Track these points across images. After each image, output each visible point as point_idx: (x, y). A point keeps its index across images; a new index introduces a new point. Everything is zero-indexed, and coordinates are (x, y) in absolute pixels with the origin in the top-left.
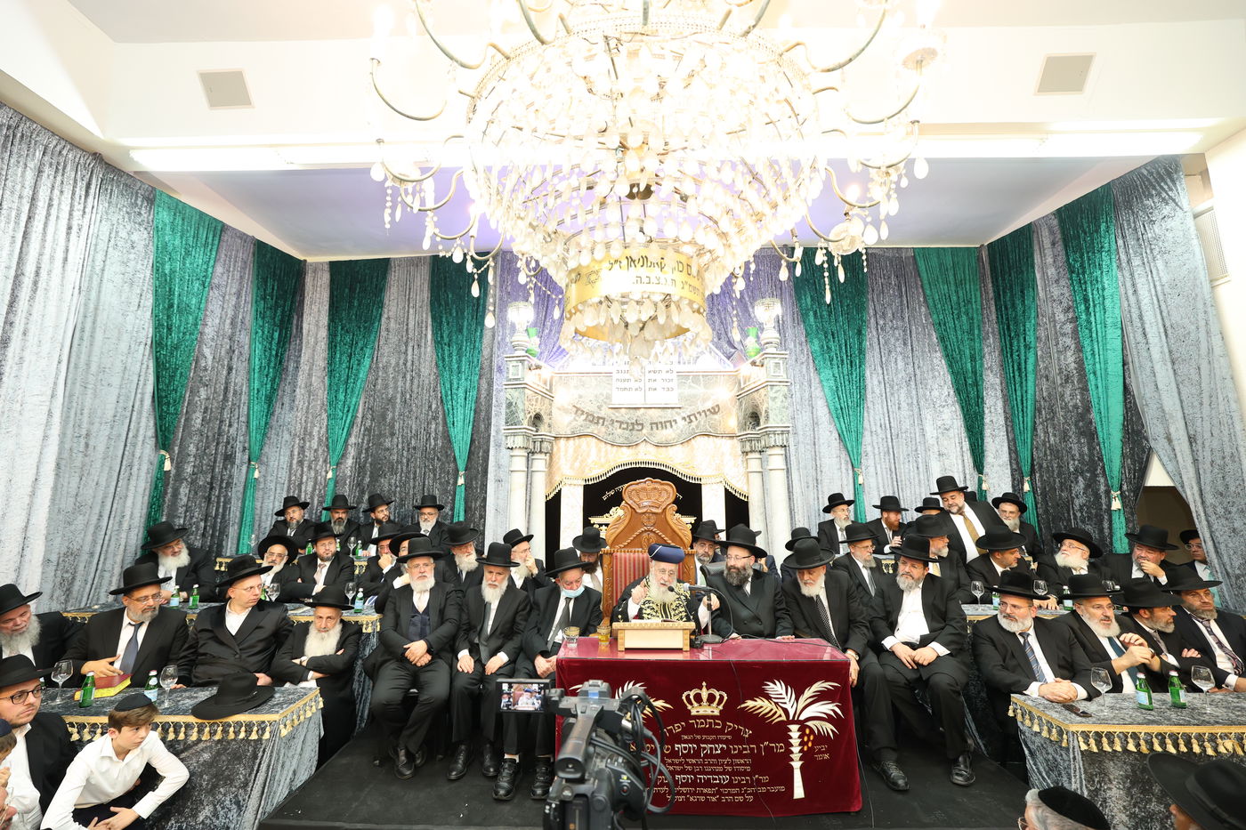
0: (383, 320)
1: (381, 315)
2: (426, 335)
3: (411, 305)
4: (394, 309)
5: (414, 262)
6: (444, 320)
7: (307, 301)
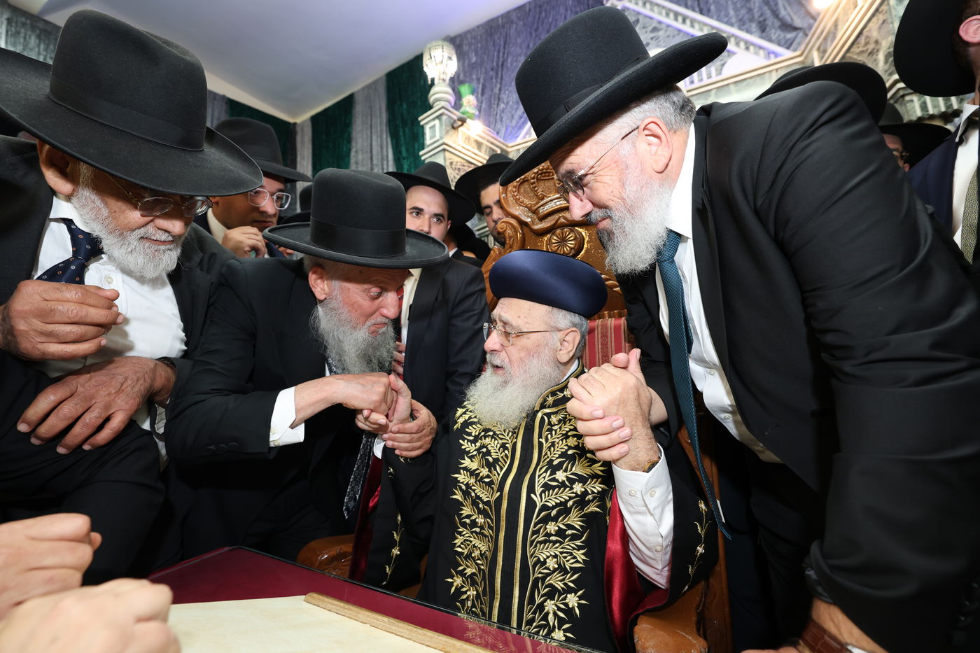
0: (353, 154)
1: (349, 150)
2: (387, 156)
3: (373, 131)
4: (360, 141)
5: (371, 87)
6: (401, 134)
7: (299, 159)
